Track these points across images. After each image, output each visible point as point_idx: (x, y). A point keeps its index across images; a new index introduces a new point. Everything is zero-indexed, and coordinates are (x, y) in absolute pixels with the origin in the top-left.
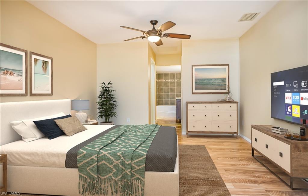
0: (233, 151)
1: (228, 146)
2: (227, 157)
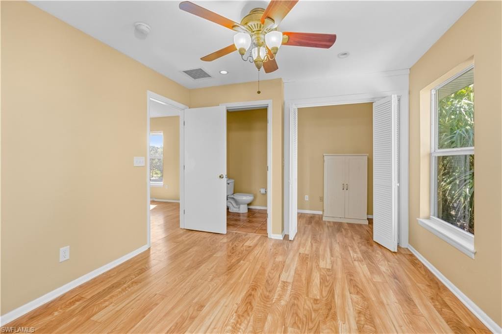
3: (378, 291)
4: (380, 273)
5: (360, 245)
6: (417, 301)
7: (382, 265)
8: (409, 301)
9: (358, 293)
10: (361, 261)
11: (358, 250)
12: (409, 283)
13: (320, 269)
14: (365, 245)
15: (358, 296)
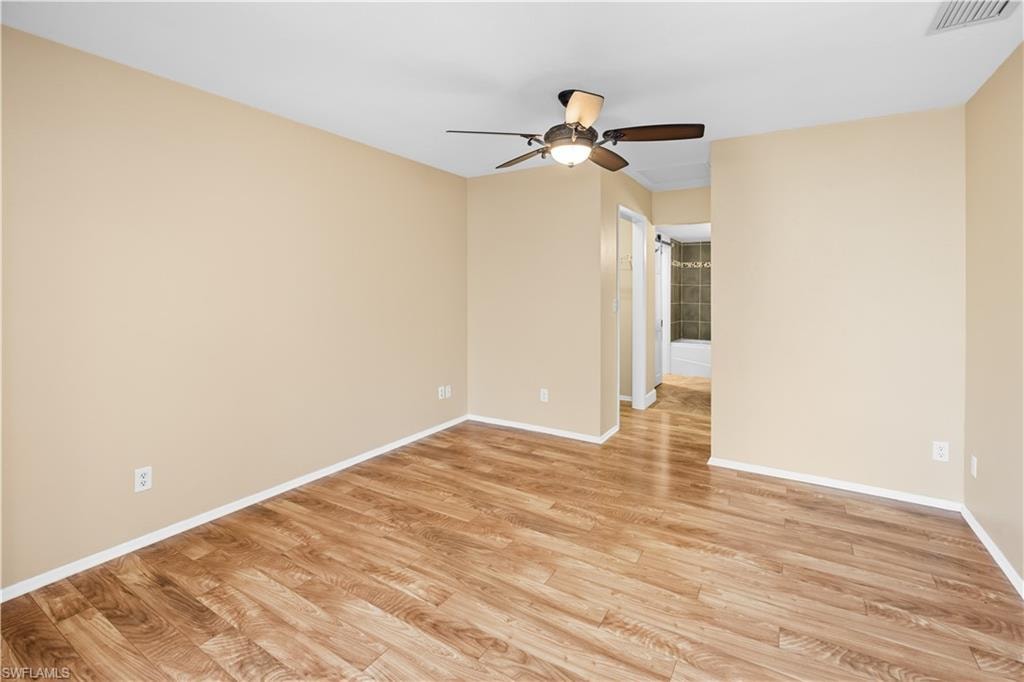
0: (881, 606)
1: (873, 569)
2: (826, 644)
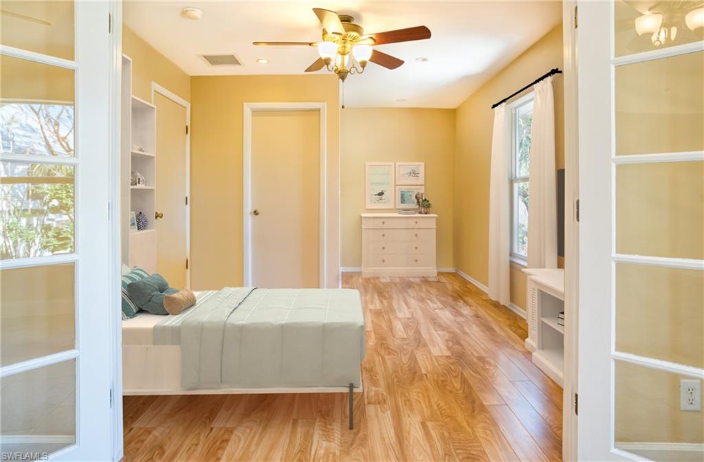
3: (462, 327)
4: (461, 315)
5: (439, 297)
6: (496, 328)
7: (464, 310)
8: (490, 329)
9: (443, 330)
10: (442, 309)
11: (436, 301)
12: (490, 319)
13: (400, 319)
14: (444, 296)
15: (444, 332)
